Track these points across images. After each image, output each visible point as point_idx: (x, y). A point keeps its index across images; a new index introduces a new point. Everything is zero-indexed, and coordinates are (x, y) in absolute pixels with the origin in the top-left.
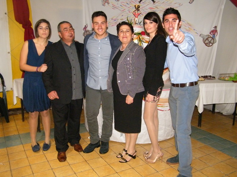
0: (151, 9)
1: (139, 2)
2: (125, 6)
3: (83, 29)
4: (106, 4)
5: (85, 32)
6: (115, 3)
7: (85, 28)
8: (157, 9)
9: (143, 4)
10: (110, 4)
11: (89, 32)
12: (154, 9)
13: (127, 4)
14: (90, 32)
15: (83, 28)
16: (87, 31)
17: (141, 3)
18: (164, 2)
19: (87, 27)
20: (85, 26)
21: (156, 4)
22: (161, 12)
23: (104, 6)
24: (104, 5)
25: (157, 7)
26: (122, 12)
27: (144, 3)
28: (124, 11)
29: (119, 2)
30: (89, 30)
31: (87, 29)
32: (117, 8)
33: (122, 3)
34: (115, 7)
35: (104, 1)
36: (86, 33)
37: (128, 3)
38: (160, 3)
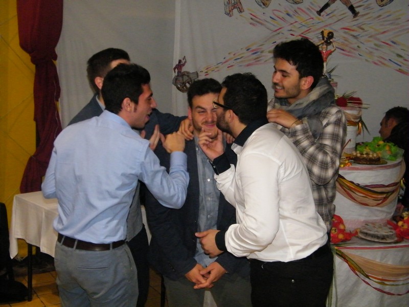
0: (347, 31)
1: (317, 12)
2: (283, 19)
3: (175, 69)
4: (235, 11)
5: (178, 76)
6: (259, 11)
7: (180, 65)
8: (361, 30)
9: (328, 17)
10: (246, 14)
11: (188, 76)
12: (353, 30)
13: (288, 14)
14: (191, 76)
15: (174, 66)
16: (184, 75)
17: (322, 14)
18: (380, 16)
19: (184, 65)
20: (180, 61)
21: (360, 20)
22: (370, 39)
23: (230, 16)
24: (229, 14)
25: (363, 27)
26: (275, 33)
27: (331, 15)
28: (278, 32)
29: (269, 11)
30: (188, 73)
31: (184, 69)
32: (261, 24)
33: (276, 13)
34: (258, 20)
35: (230, 5)
36: (180, 79)
37: (291, 13)
38: (369, 18)
